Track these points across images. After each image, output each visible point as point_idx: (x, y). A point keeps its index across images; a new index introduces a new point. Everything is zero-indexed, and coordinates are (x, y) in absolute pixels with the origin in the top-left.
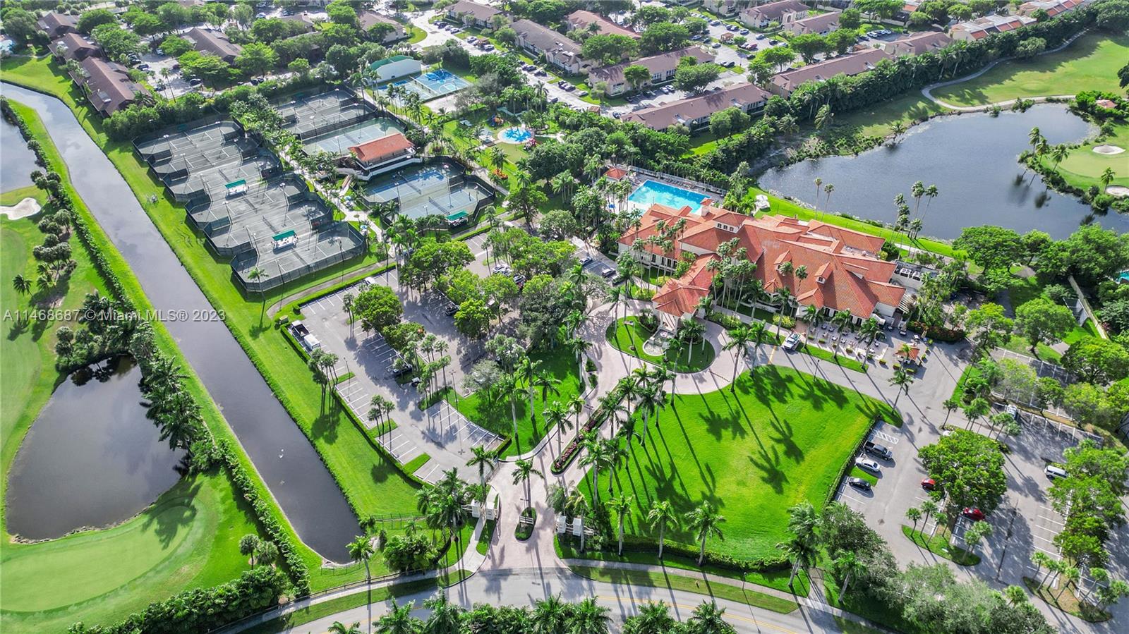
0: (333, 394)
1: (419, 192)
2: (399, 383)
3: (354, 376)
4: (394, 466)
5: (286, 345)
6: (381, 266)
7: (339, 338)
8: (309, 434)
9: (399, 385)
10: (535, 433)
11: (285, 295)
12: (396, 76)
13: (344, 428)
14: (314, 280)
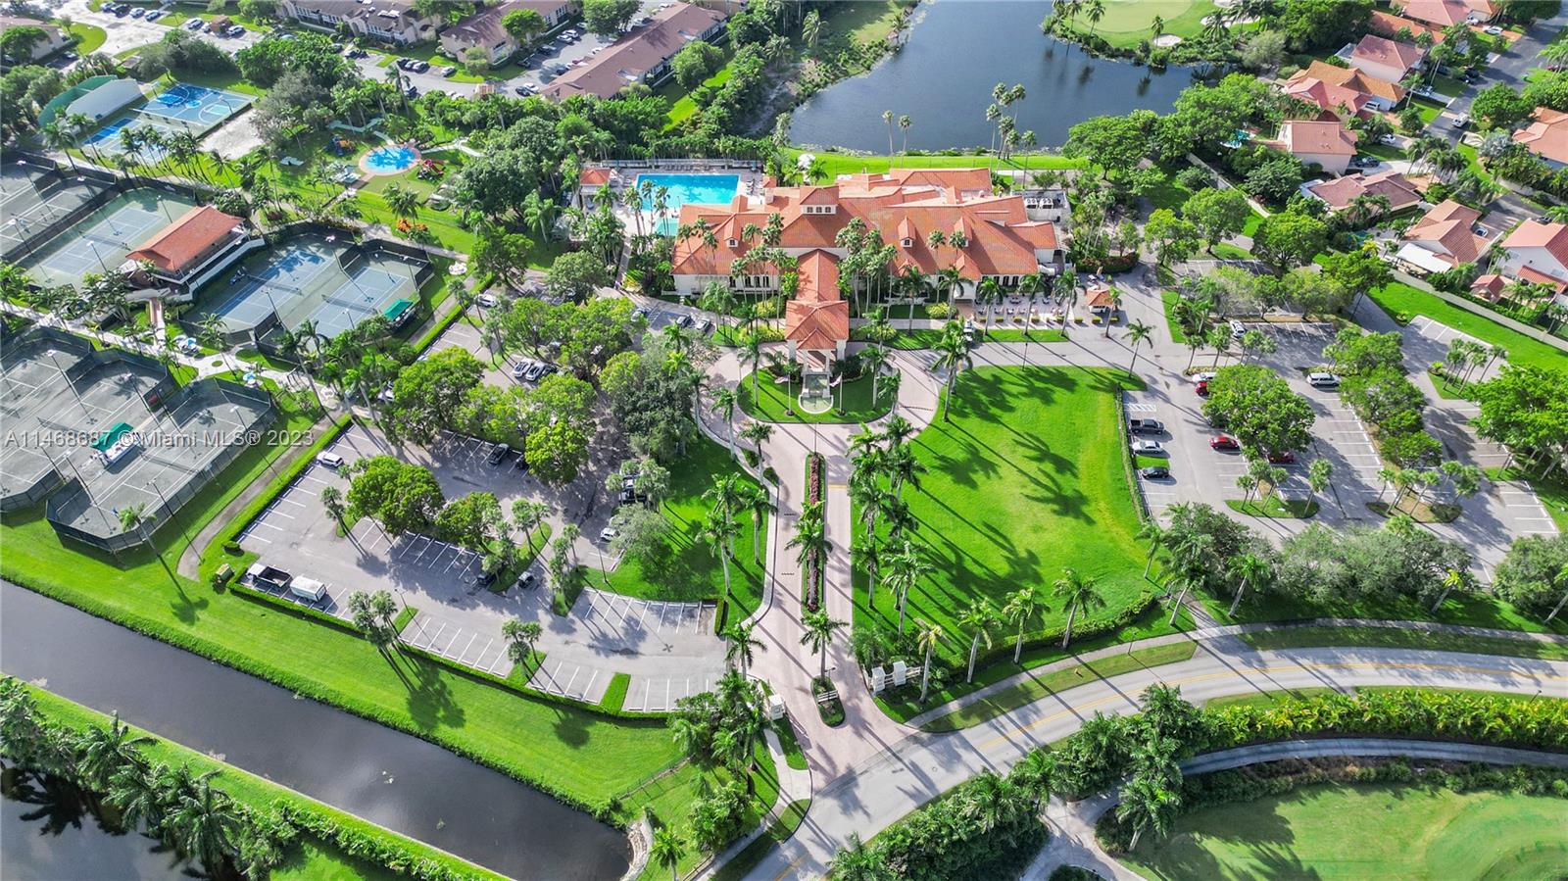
0: (406, 651)
1: (298, 291)
2: (498, 592)
3: (416, 611)
4: (587, 711)
5: (259, 610)
6: (324, 429)
7: (343, 564)
8: (414, 727)
9: (501, 595)
10: (749, 578)
11: (191, 534)
12: (105, 113)
13: (461, 692)
14: (223, 491)
